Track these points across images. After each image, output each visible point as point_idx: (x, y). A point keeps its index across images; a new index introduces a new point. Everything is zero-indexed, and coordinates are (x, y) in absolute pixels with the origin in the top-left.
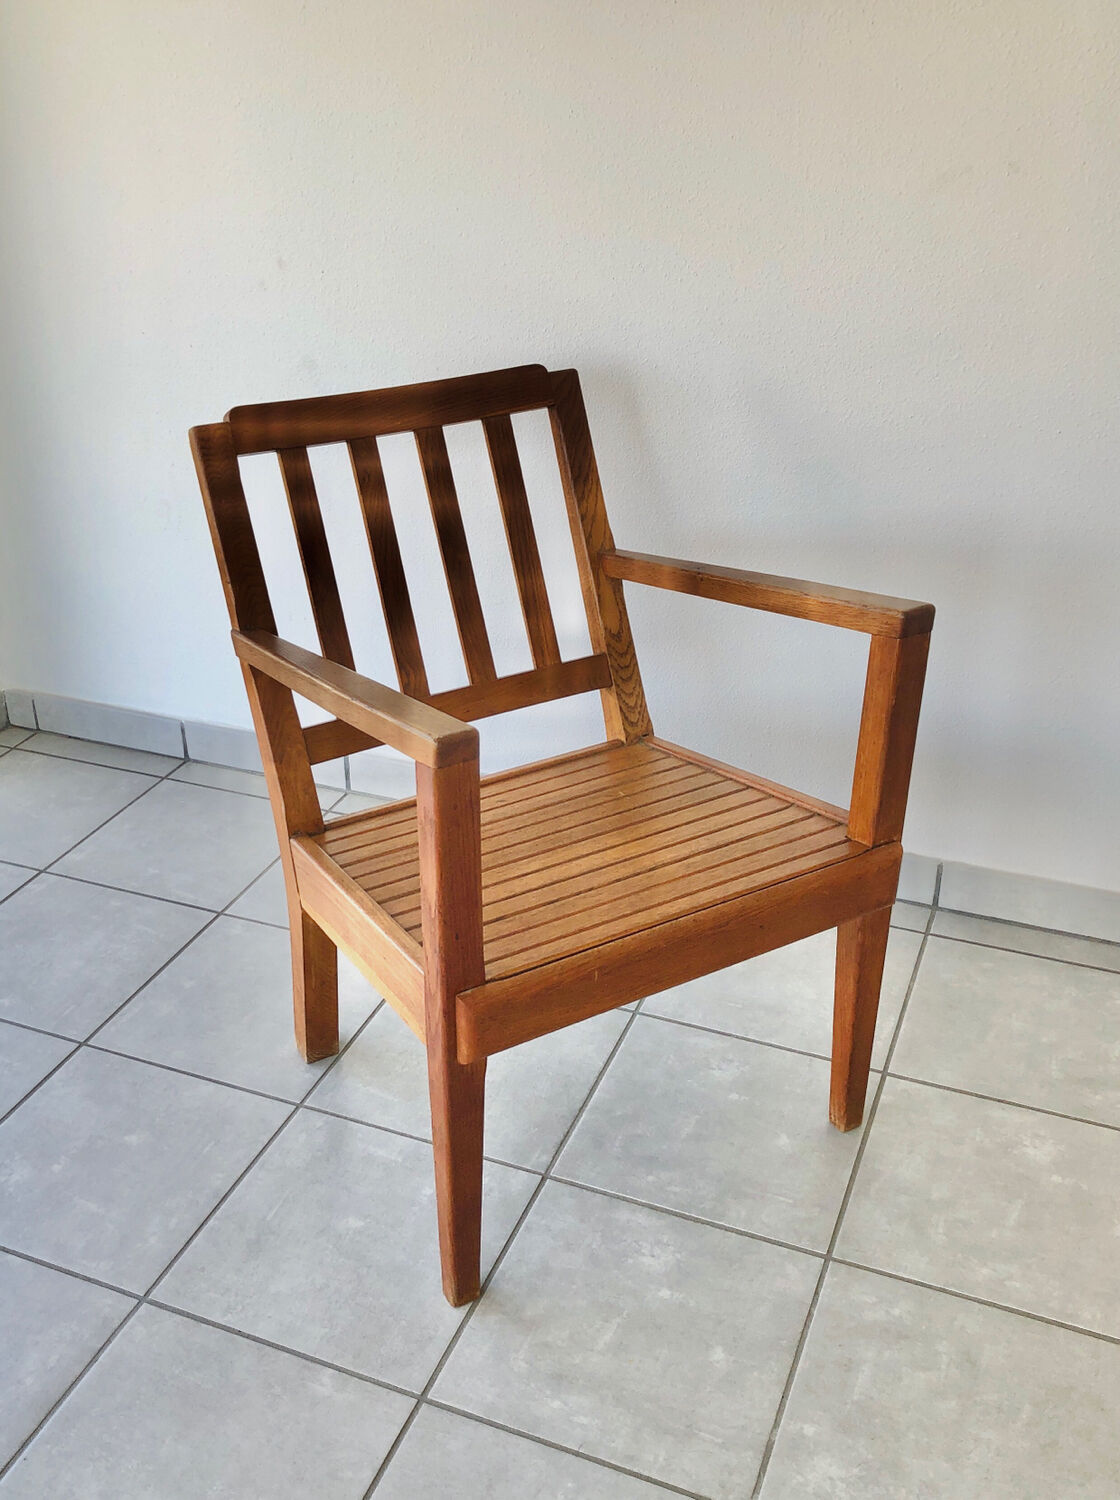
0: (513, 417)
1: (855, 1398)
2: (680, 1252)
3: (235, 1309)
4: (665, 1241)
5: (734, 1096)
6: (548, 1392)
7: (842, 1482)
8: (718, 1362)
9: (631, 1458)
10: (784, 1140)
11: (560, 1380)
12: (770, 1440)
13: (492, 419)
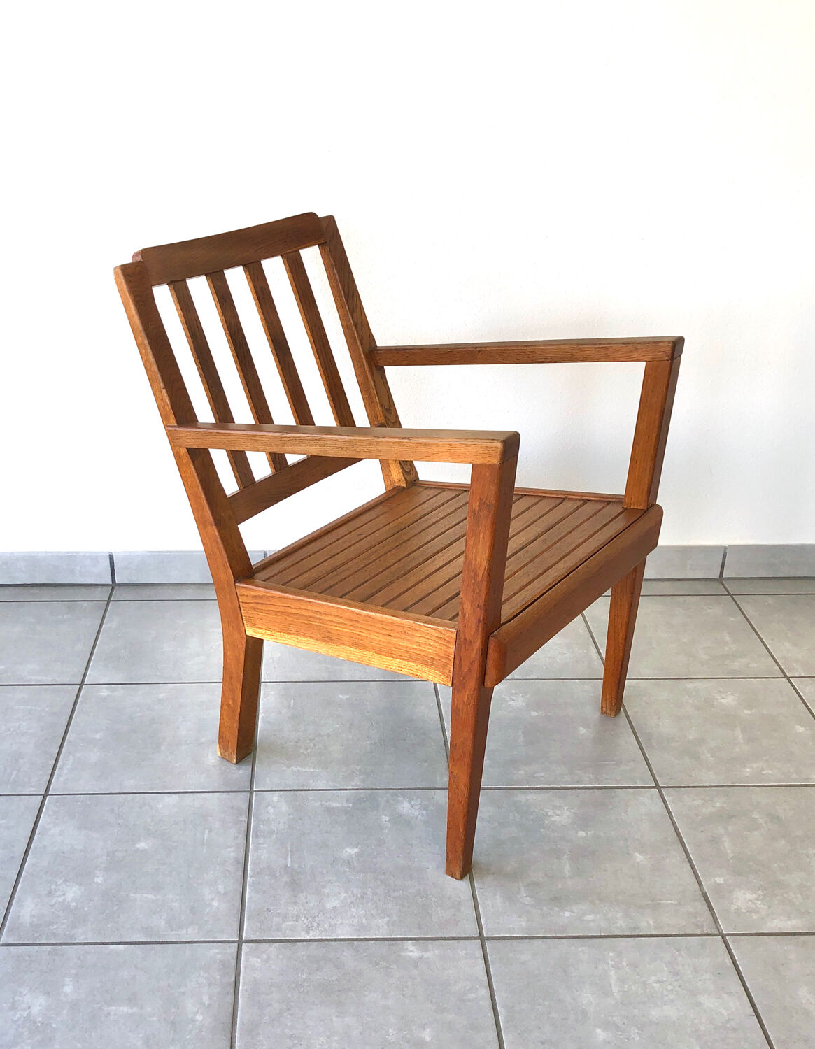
0: (302, 252)
1: (731, 855)
2: (572, 809)
3: (312, 927)
4: (558, 804)
5: (534, 714)
6: (557, 909)
7: (758, 900)
8: (641, 861)
9: (635, 928)
10: (582, 730)
11: (558, 900)
12: (703, 893)
13: (290, 255)
